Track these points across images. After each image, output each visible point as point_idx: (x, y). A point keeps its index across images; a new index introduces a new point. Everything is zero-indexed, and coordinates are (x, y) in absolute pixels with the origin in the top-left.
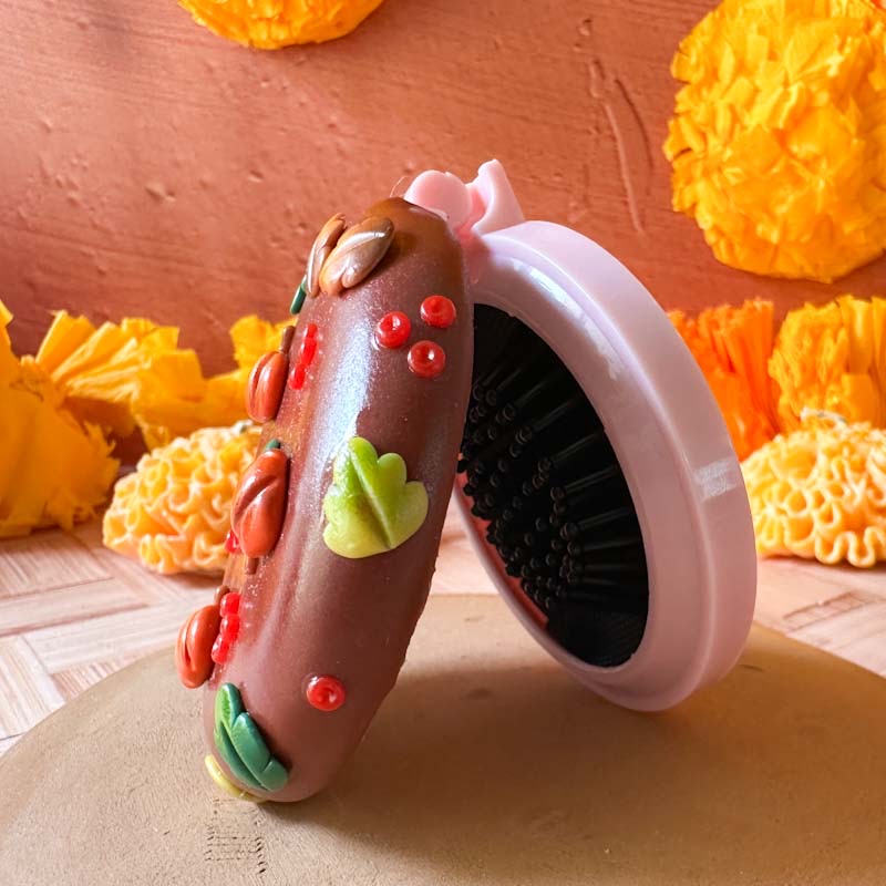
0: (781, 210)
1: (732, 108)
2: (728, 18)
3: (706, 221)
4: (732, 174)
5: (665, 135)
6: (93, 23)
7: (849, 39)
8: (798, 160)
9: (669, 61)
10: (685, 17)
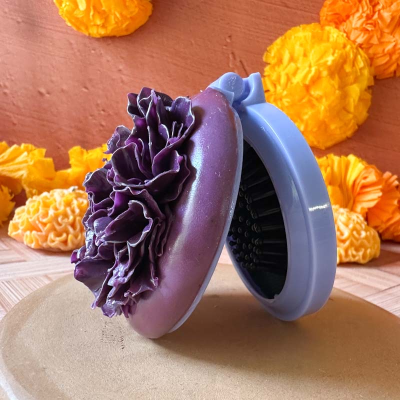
0: (306, 117)
1: (287, 75)
2: (288, 39)
4: (286, 101)
6: (23, 21)
7: (337, 51)
8: (314, 98)
9: (262, 55)
10: (270, 38)
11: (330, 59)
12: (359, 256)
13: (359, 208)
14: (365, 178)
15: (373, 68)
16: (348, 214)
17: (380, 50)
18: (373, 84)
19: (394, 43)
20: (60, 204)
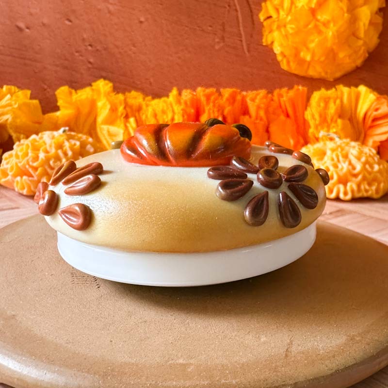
3: (278, 50)
4: (290, 28)
5: (260, 10)
12: (372, 191)
13: (370, 142)
14: (377, 110)
16: (360, 147)
20: (51, 146)
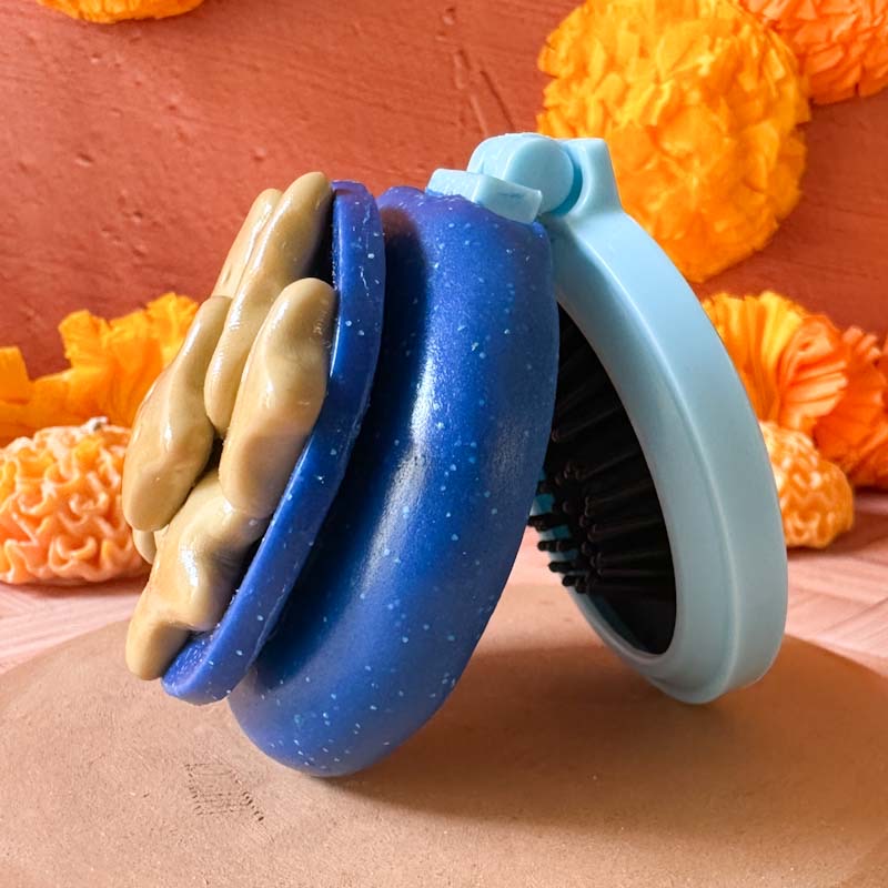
0: (655, 207)
1: (602, 103)
2: (597, 13)
7: (719, 40)
8: (671, 157)
9: (536, 54)
10: (553, 11)
11: (705, 61)
12: (810, 532)
13: (796, 419)
14: (805, 346)
15: (806, 79)
16: (777, 435)
17: (820, 34)
18: (807, 117)
19: (853, 18)
